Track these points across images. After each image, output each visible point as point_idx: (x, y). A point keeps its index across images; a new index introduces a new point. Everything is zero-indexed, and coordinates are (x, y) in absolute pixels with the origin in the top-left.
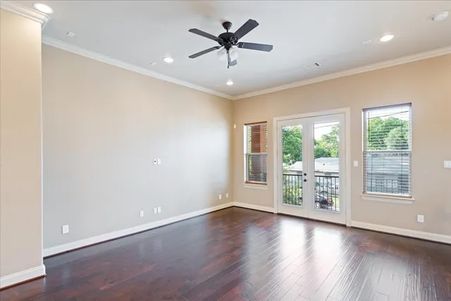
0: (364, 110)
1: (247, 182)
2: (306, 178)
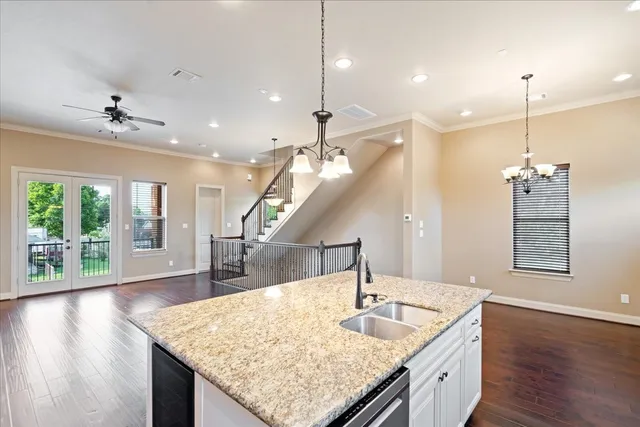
0: (134, 181)
2: (69, 244)
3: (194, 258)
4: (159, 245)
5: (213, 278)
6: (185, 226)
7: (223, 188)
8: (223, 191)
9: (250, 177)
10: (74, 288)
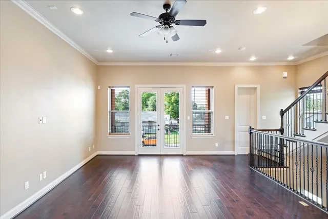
0: (193, 87)
1: (110, 134)
2: (159, 127)
3: (234, 142)
4: (209, 132)
5: (252, 164)
6: (227, 117)
7: (259, 87)
8: (258, 89)
9: (285, 74)
10: (162, 153)
